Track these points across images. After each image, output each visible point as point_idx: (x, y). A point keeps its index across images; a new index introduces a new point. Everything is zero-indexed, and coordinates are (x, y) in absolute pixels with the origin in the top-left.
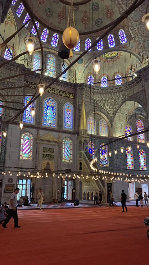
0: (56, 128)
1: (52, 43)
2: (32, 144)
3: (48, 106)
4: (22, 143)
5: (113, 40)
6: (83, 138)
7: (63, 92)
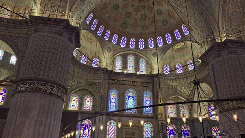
0: (136, 114)
1: (130, 46)
2: (116, 129)
3: (129, 97)
4: (108, 129)
5: (179, 34)
6: (160, 122)
7: (142, 83)
